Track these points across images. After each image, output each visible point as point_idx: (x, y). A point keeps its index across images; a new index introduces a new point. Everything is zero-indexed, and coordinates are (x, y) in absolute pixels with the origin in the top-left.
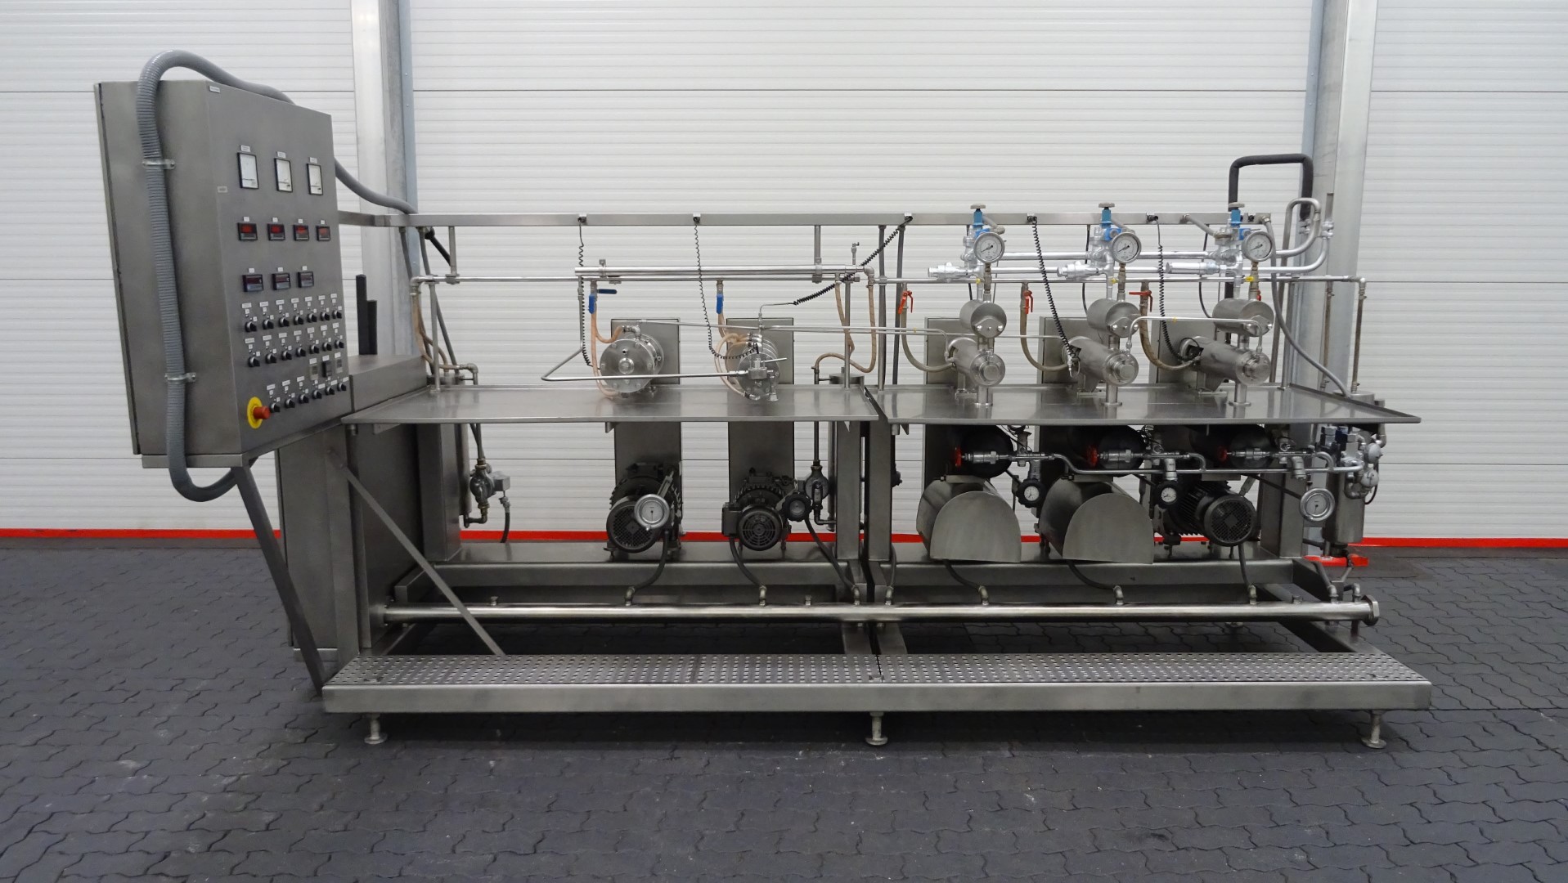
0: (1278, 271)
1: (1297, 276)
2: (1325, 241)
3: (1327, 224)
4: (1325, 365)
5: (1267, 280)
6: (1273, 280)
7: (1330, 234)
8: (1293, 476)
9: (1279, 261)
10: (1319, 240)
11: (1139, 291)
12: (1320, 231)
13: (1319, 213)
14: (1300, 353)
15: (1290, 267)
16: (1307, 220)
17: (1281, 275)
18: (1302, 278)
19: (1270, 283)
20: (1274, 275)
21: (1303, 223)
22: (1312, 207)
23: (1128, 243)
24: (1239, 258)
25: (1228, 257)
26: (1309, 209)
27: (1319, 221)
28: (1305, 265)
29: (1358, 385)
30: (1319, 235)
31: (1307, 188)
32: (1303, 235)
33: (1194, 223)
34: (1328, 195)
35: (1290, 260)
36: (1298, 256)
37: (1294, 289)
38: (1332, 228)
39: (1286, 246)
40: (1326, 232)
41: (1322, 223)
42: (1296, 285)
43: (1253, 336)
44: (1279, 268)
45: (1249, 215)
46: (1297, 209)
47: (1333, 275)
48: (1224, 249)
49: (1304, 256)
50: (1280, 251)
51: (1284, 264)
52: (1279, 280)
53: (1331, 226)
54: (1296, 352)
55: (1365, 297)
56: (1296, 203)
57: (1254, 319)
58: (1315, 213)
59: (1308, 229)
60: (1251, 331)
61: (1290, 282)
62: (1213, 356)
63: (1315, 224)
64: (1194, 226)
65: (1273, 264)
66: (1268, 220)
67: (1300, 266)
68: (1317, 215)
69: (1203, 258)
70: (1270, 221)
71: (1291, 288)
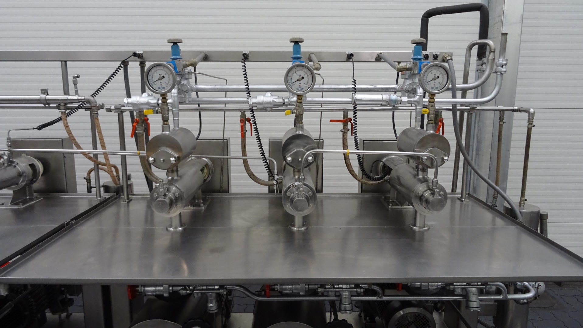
0: (458, 103)
1: (475, 106)
2: (499, 76)
3: (501, 61)
4: (497, 184)
5: (449, 110)
6: (454, 110)
7: (504, 69)
8: (468, 307)
9: (459, 94)
10: (493, 76)
11: (342, 119)
12: (495, 67)
13: (494, 52)
14: (476, 172)
15: (470, 99)
16: (483, 59)
17: (462, 105)
18: (478, 108)
19: (451, 113)
20: (454, 106)
21: (480, 62)
22: (488, 47)
23: (302, 74)
24: (420, 91)
25: (410, 90)
26: (486, 49)
27: (494, 59)
28: (481, 98)
29: (526, 200)
30: (494, 71)
31: (484, 32)
32: (480, 72)
33: (386, 61)
34: (503, 34)
35: (470, 93)
36: (476, 89)
37: (471, 117)
38: (506, 65)
39: (465, 81)
40: (500, 68)
41: (496, 60)
42: (474, 114)
43: (430, 168)
44: (459, 100)
45: (434, 54)
46: (475, 50)
47: (504, 106)
48: (408, 82)
49: (481, 90)
50: (459, 85)
51: (464, 96)
52: (459, 110)
53: (505, 62)
54: (473, 171)
55: (534, 126)
56: (474, 44)
57: (430, 152)
58: (490, 52)
59: (484, 67)
60: (428, 163)
61: (469, 111)
62: (399, 178)
63: (490, 61)
64: (386, 63)
65: (454, 96)
66: (450, 58)
67: (477, 98)
68: (492, 54)
69: (395, 91)
70: (452, 59)
71: (470, 116)
